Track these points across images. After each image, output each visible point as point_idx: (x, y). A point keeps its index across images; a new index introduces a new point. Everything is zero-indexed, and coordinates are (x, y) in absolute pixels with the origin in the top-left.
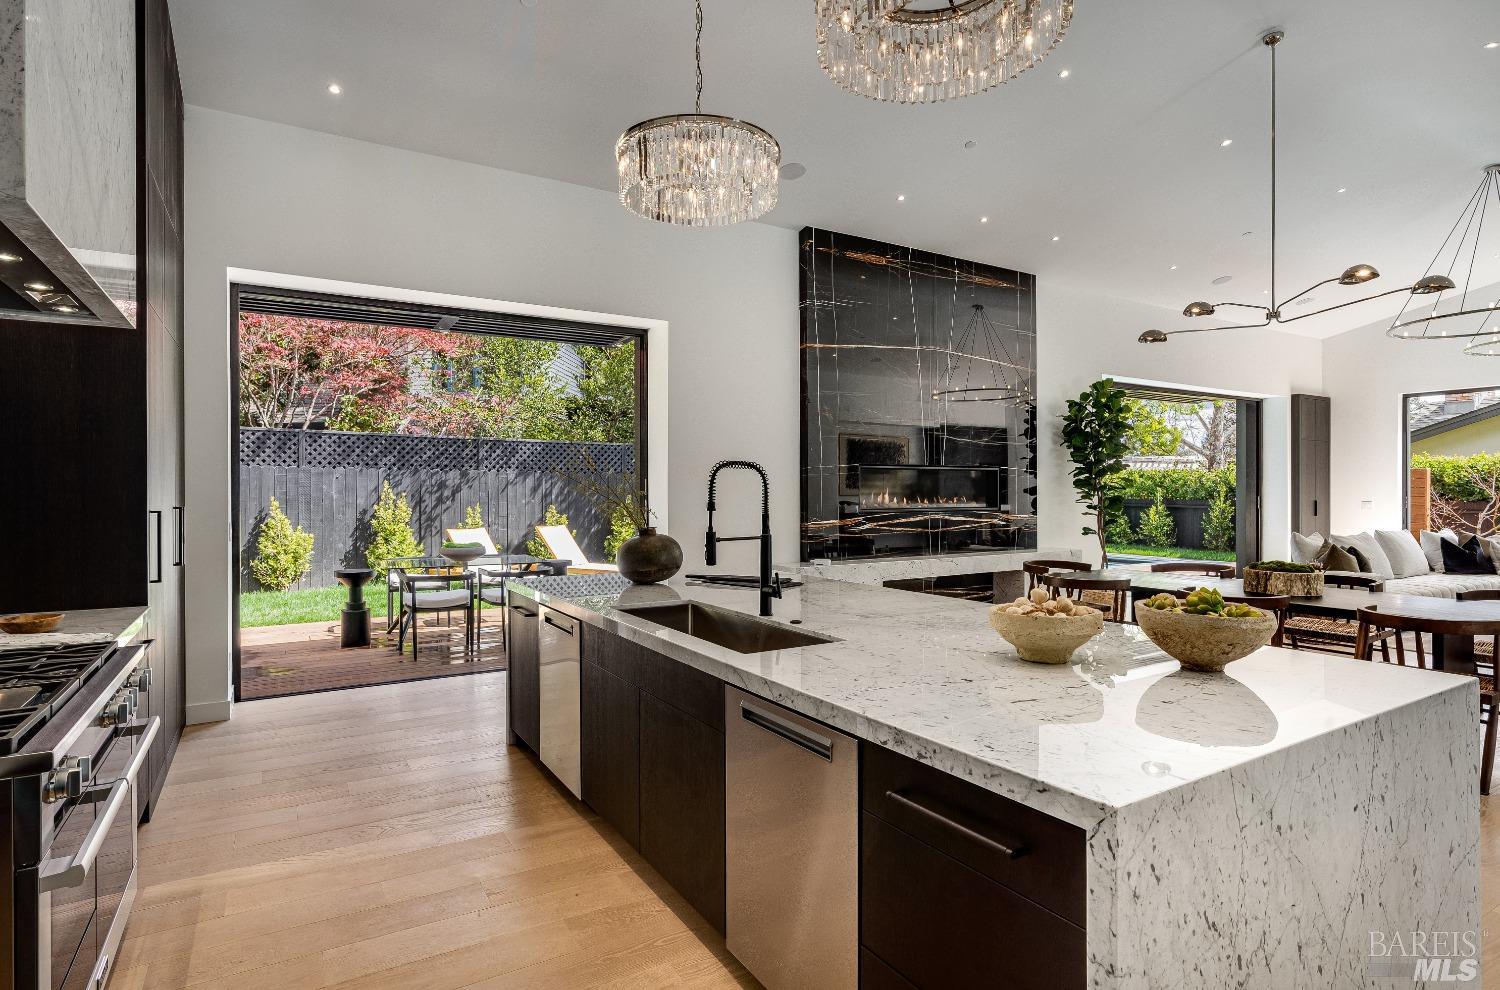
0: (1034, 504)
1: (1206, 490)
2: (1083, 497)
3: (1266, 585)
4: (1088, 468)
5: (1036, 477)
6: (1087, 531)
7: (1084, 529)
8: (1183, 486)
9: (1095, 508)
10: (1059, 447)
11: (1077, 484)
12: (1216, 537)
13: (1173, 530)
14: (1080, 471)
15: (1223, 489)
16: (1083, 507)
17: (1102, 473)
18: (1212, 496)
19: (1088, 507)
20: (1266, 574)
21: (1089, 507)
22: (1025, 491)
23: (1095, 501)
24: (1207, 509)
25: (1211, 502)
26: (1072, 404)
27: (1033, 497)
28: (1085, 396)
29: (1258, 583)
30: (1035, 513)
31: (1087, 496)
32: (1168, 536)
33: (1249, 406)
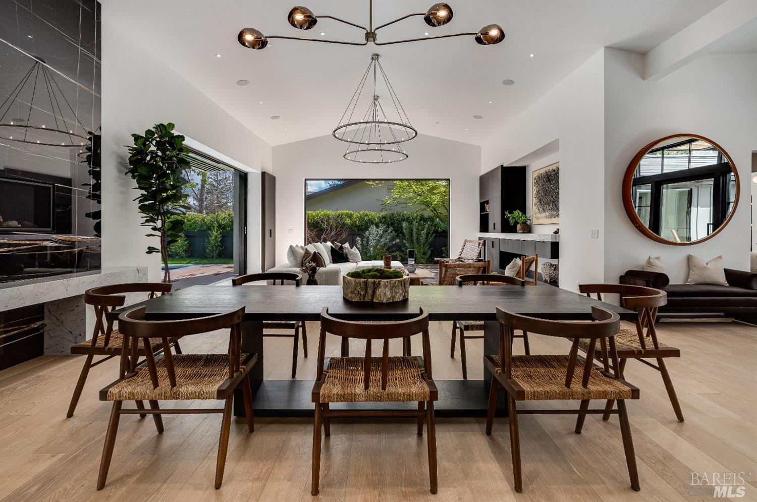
0: (98, 228)
1: (207, 225)
2: (147, 221)
3: (374, 293)
4: (152, 195)
5: (99, 202)
6: (151, 250)
7: (149, 248)
8: (194, 223)
9: (159, 230)
10: (124, 176)
11: (143, 209)
12: (212, 251)
13: (189, 248)
14: (144, 198)
15: (216, 225)
16: (148, 229)
17: (165, 201)
18: (210, 229)
19: (152, 229)
20: (374, 283)
21: (155, 229)
22: (88, 215)
23: (159, 224)
24: (208, 236)
25: (210, 232)
26: (137, 138)
27: (98, 221)
28: (149, 132)
29: (366, 292)
30: (99, 235)
31: (152, 220)
32: (186, 252)
33: (241, 176)
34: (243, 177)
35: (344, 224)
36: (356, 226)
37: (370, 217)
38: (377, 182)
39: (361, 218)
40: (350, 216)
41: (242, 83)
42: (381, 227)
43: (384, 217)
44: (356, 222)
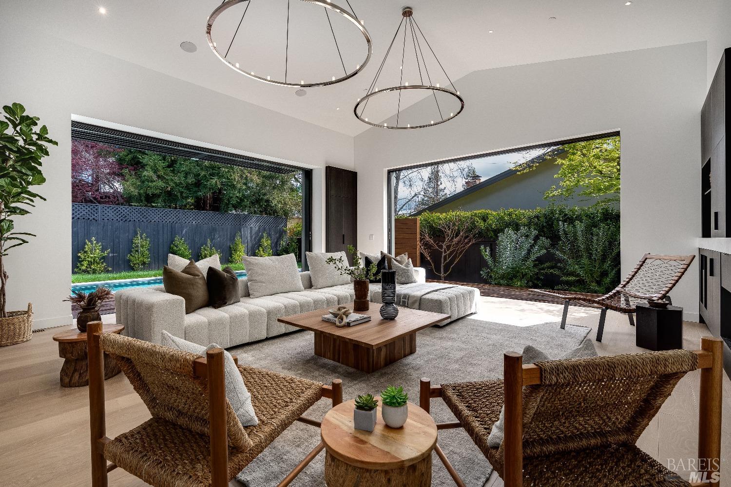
33: (307, 175)
35: (472, 227)
36: (491, 231)
37: (514, 217)
39: (500, 220)
40: (485, 218)
42: (523, 230)
43: (537, 217)
44: (491, 225)
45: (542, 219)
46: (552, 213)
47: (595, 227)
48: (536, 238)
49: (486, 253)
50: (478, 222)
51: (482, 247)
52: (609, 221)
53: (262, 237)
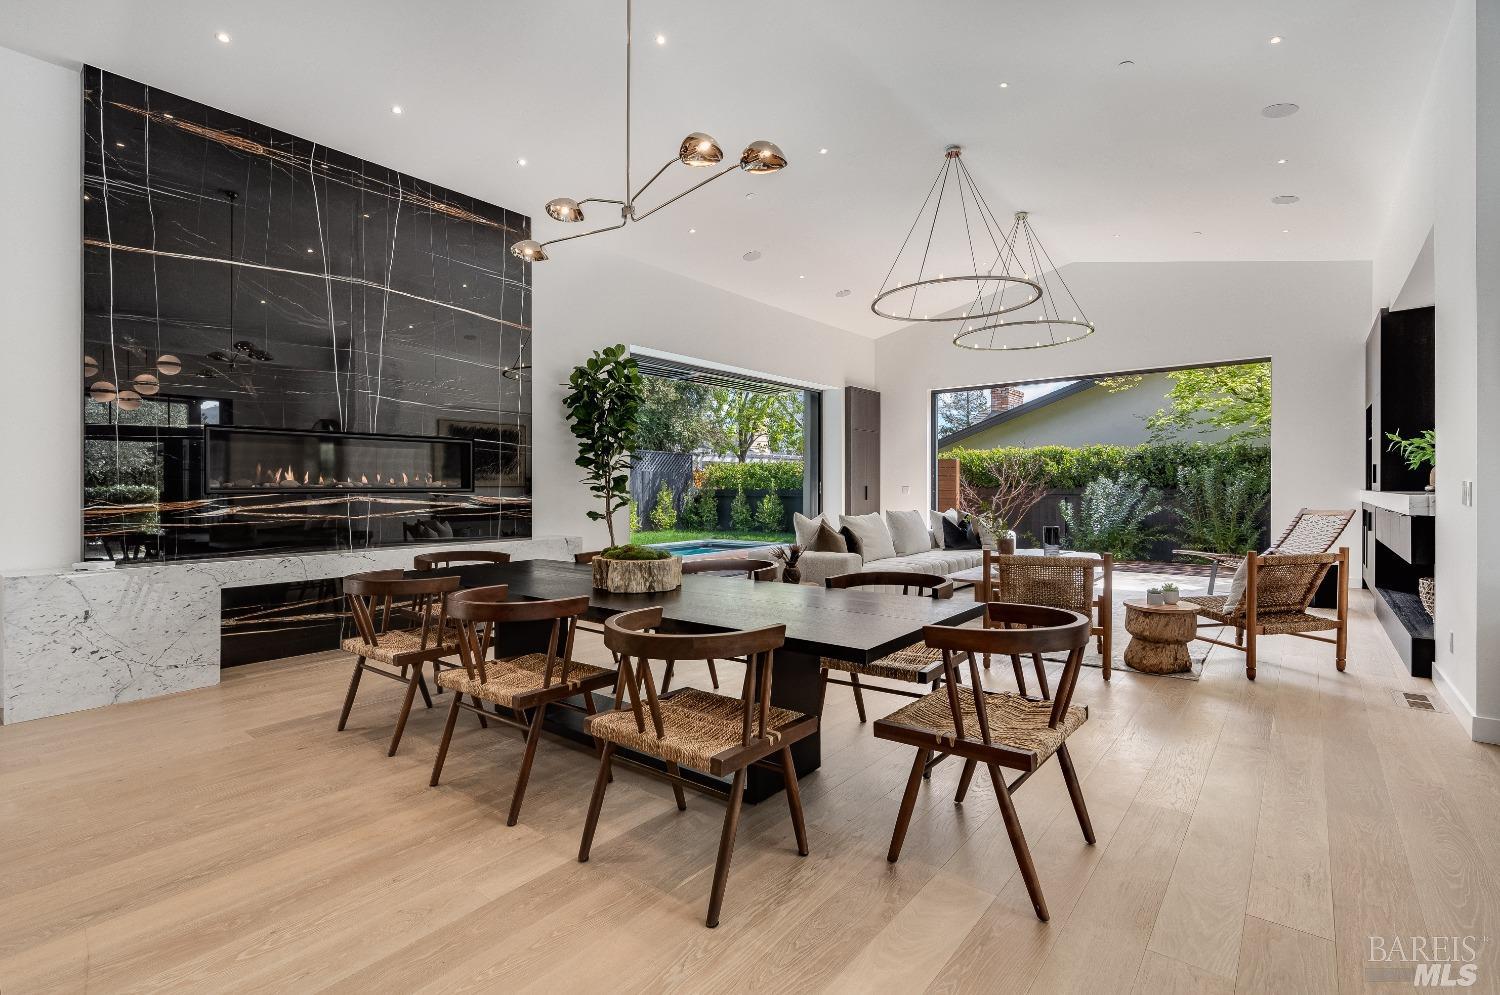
2: (592, 478)
3: (607, 577)
6: (594, 516)
11: (584, 463)
21: (594, 488)
31: (596, 476)
32: (780, 522)
33: (813, 397)
34: (816, 399)
35: (1041, 472)
36: (1071, 478)
37: (1105, 457)
38: (1121, 380)
39: (1083, 461)
40: (1058, 458)
41: (749, 257)
42: (1123, 478)
43: (1140, 457)
44: (1070, 469)
45: (1149, 461)
46: (1163, 451)
47: (1228, 472)
48: (1145, 489)
49: (1067, 509)
50: (1047, 464)
51: (1063, 502)
52: (1246, 465)
53: (659, 489)
